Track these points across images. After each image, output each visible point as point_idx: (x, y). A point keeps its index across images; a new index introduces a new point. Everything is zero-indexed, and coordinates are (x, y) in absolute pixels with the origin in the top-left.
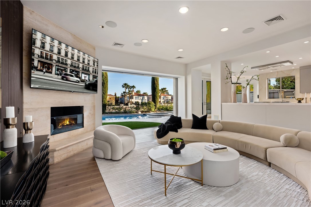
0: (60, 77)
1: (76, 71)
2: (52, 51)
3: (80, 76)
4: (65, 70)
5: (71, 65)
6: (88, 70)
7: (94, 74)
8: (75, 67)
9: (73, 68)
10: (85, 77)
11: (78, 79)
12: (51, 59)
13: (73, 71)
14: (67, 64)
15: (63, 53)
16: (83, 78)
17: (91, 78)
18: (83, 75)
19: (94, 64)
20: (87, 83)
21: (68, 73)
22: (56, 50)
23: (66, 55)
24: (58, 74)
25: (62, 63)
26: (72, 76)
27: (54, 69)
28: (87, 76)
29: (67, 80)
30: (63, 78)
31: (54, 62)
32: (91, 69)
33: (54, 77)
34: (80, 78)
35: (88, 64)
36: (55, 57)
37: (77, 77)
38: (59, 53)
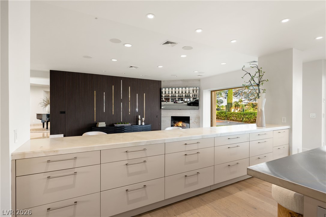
0: (173, 102)
1: (181, 98)
2: (169, 93)
3: (184, 100)
4: (175, 99)
5: (178, 96)
6: (189, 96)
7: (194, 97)
8: (180, 96)
9: (179, 97)
10: (187, 100)
11: (183, 102)
12: (169, 97)
13: (179, 98)
14: (176, 97)
15: (174, 92)
16: (186, 100)
17: (192, 99)
18: (186, 99)
19: (193, 92)
20: (189, 103)
21: (177, 100)
22: (170, 92)
23: (175, 93)
24: (172, 102)
25: (174, 97)
26: (179, 101)
27: (170, 100)
28: (189, 99)
29: (176, 103)
30: (174, 103)
31: (170, 97)
32: (191, 95)
33: (170, 103)
34: (184, 101)
35: (189, 93)
36: (170, 95)
37: (182, 101)
38: (172, 93)
